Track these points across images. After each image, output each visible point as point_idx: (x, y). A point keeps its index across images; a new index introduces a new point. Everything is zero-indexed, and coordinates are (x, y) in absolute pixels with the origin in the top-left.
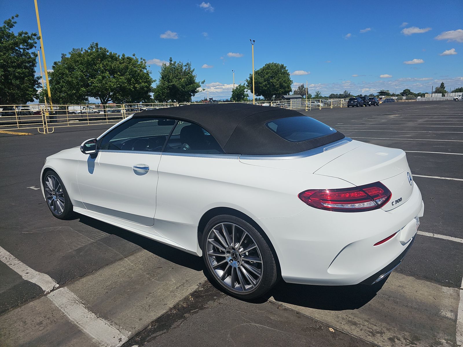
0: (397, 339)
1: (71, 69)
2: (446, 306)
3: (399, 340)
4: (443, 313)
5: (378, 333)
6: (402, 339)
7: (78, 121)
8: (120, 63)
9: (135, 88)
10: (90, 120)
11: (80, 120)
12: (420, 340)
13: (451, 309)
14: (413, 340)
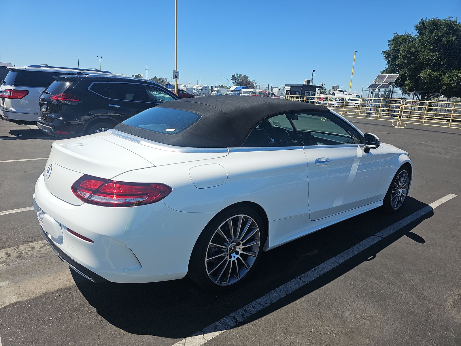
0: (30, 250)
2: (7, 287)
3: (29, 250)
4: (8, 282)
5: (44, 246)
6: (27, 252)
12: (16, 257)
13: (2, 288)
14: (20, 255)
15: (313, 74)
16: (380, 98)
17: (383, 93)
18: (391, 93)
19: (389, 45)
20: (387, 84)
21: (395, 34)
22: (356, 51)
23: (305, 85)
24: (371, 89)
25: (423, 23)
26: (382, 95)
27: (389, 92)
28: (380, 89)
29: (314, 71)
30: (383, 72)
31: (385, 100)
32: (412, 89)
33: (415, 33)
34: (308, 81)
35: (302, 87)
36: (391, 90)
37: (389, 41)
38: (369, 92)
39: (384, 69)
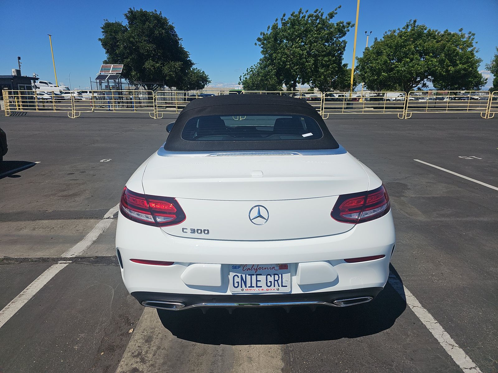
1: (379, 53)
7: (373, 108)
8: (437, 42)
9: (448, 71)
10: (386, 108)
11: (375, 108)
15: (19, 62)
16: (111, 90)
17: (113, 84)
18: (120, 84)
19: (103, 32)
20: (115, 74)
21: (105, 21)
22: (50, 36)
23: (15, 76)
24: (98, 81)
25: (131, 12)
26: (113, 87)
27: (118, 83)
28: (109, 81)
29: (19, 58)
30: (105, 62)
31: (117, 92)
32: (139, 79)
33: (125, 23)
34: (18, 72)
35: (11, 79)
36: (119, 81)
37: (102, 28)
38: (97, 84)
39: (106, 59)
